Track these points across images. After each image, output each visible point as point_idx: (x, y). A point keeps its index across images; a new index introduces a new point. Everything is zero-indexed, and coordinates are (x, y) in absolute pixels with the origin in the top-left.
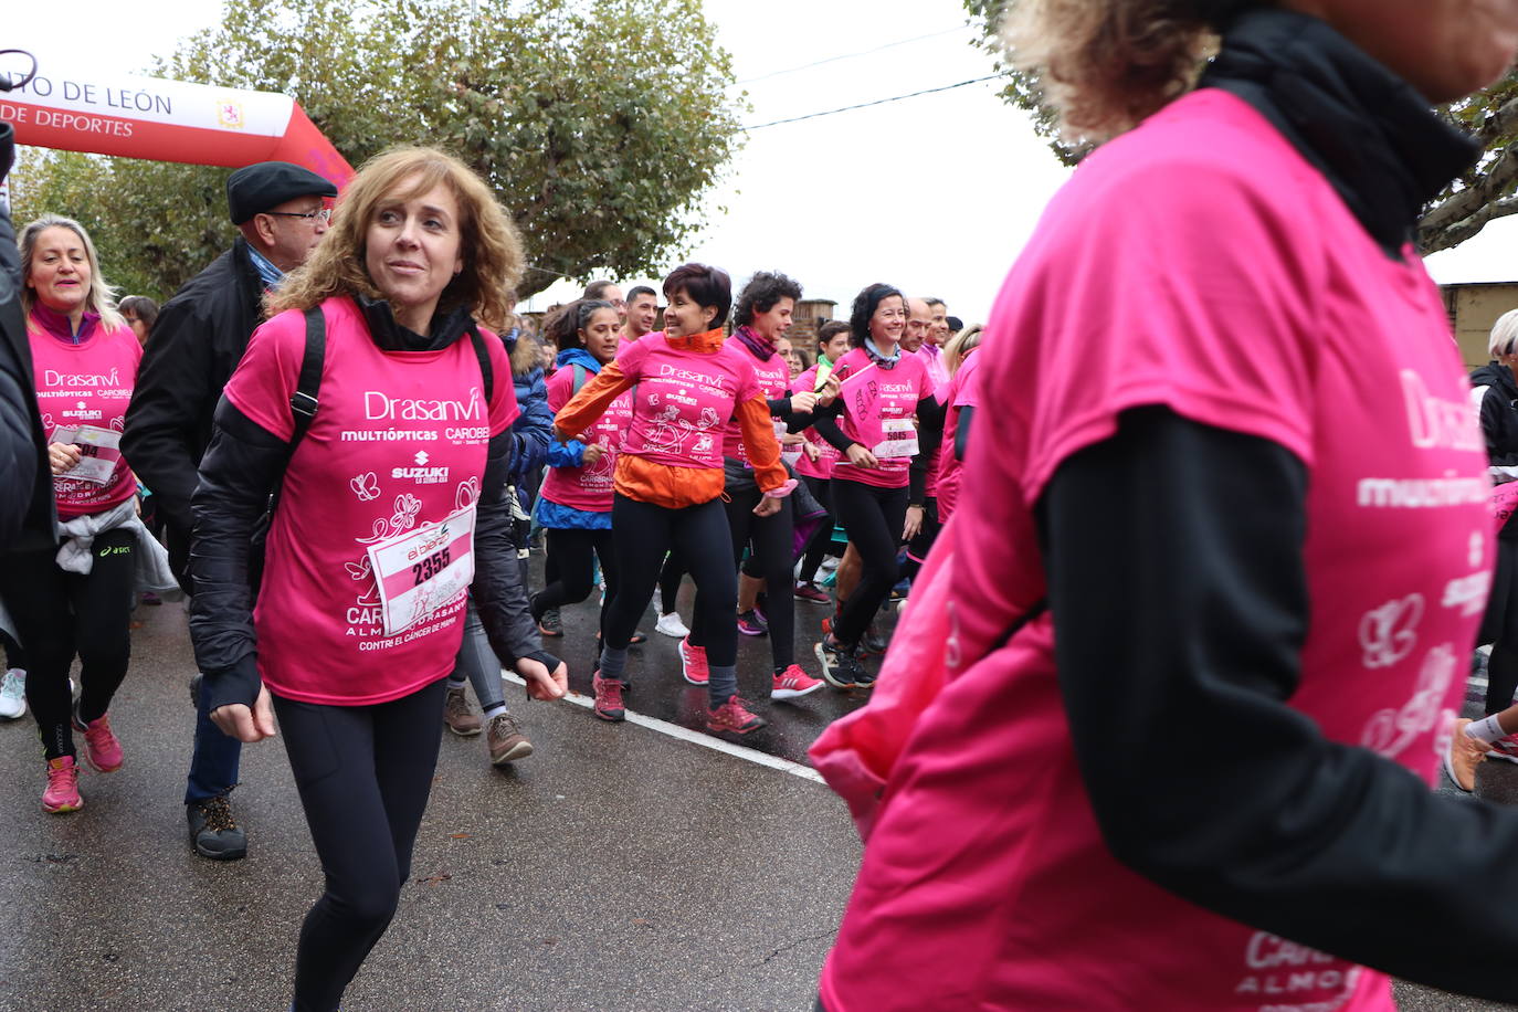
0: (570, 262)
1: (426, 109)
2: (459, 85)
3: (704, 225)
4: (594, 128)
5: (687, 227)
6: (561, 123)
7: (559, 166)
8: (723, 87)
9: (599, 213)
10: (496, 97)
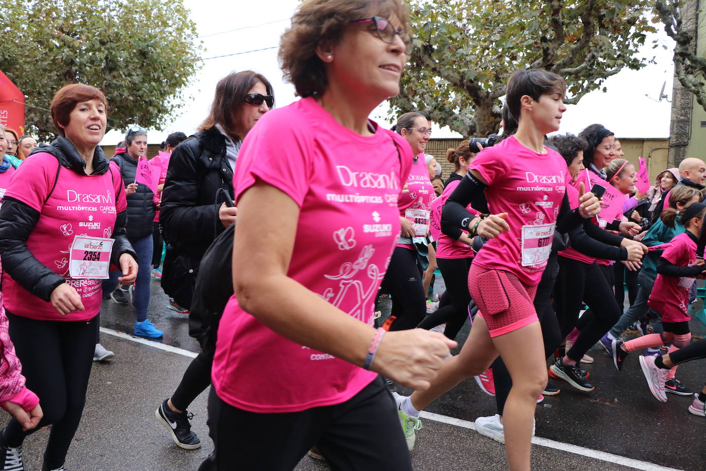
0: (117, 121)
1: (40, 42)
2: (59, 32)
3: (183, 105)
4: (128, 56)
5: (174, 106)
6: (112, 53)
7: (111, 74)
8: (192, 39)
9: (131, 98)
10: (78, 38)
